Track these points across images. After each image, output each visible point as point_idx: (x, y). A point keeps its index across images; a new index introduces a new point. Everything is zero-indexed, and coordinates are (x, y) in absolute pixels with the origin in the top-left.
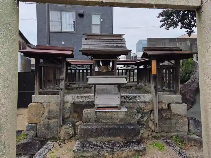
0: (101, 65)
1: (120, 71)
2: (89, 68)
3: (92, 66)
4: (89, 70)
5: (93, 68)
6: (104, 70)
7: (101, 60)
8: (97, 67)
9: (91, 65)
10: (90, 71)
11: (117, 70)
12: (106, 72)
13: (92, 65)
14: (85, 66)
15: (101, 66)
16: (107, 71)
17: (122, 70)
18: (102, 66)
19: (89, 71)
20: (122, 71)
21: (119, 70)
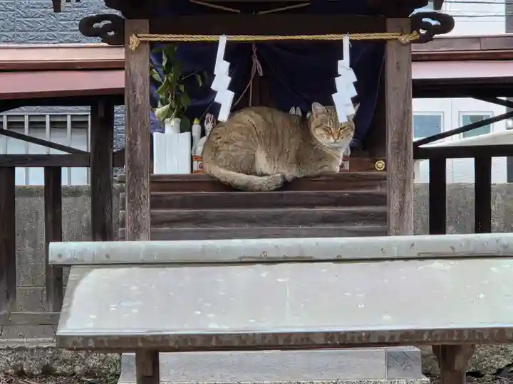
0: (224, 97)
1: (460, 172)
2: (82, 143)
3: (119, 112)
4: (75, 158)
5: (120, 139)
6: (262, 162)
7: (223, 40)
8: (172, 125)
9: (103, 103)
10: (94, 178)
11: (419, 154)
12: (286, 185)
13: (116, 97)
14: (25, 112)
15: (223, 115)
16: (291, 173)
17: (482, 156)
18: (234, 109)
19: (76, 177)
20: (483, 172)
21: (438, 160)
